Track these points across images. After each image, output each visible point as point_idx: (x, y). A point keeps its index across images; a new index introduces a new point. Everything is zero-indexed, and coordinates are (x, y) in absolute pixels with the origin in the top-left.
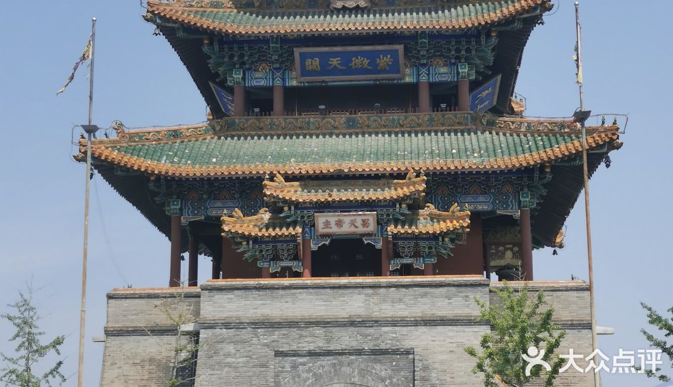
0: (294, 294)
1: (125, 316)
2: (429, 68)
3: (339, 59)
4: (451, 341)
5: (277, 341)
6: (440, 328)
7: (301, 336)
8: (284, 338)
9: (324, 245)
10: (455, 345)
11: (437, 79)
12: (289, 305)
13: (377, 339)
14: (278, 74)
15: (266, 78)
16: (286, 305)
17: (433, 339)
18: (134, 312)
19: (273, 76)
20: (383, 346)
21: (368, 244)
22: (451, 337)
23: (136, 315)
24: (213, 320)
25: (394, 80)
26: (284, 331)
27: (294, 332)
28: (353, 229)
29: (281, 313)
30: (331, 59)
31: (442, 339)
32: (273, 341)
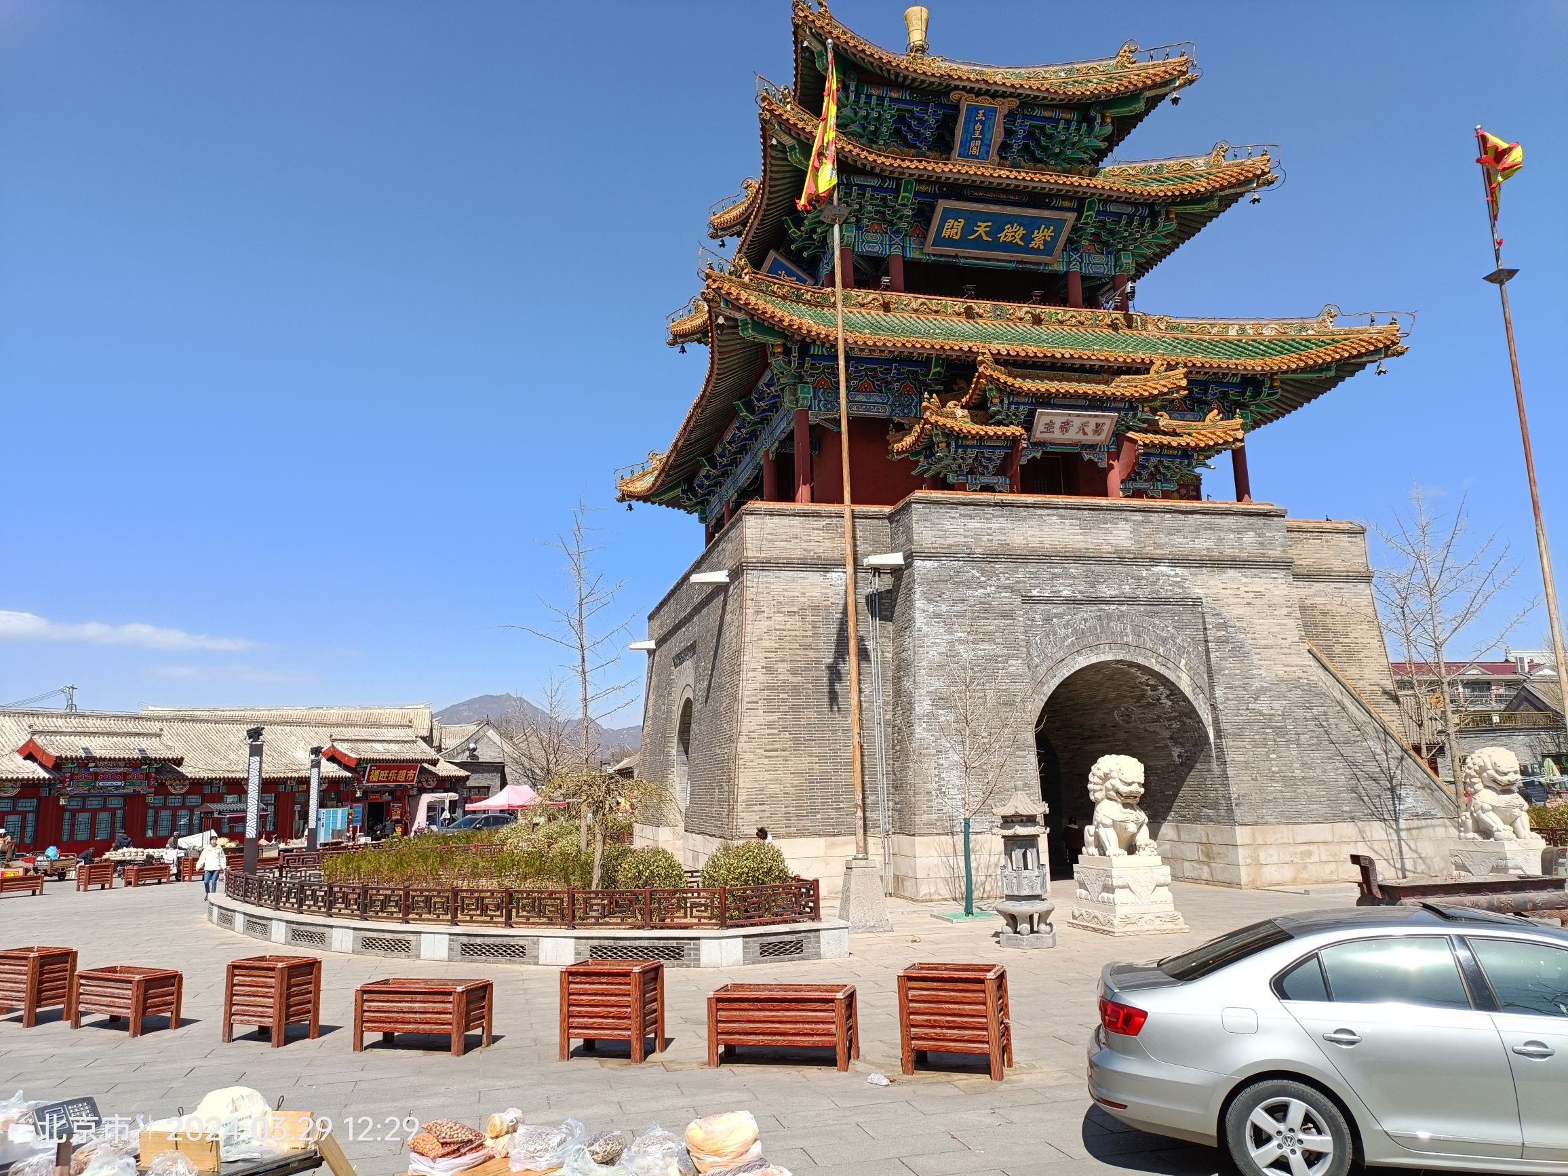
0: (1041, 516)
1: (772, 541)
2: (1081, 255)
3: (990, 224)
4: (1246, 589)
5: (1024, 582)
6: (1231, 573)
7: (1055, 576)
8: (1032, 578)
9: (1034, 458)
10: (1252, 595)
11: (1091, 271)
12: (1036, 531)
13: (1154, 583)
14: (897, 240)
15: (882, 244)
16: (1031, 532)
17: (1225, 586)
18: (784, 537)
19: (890, 241)
20: (1163, 594)
21: (1089, 460)
22: (1246, 584)
23: (786, 540)
24: (933, 548)
25: (1040, 264)
26: (1031, 568)
27: (1045, 571)
28: (1080, 437)
29: (1025, 542)
30: (979, 224)
31: (1236, 586)
32: (1018, 582)
